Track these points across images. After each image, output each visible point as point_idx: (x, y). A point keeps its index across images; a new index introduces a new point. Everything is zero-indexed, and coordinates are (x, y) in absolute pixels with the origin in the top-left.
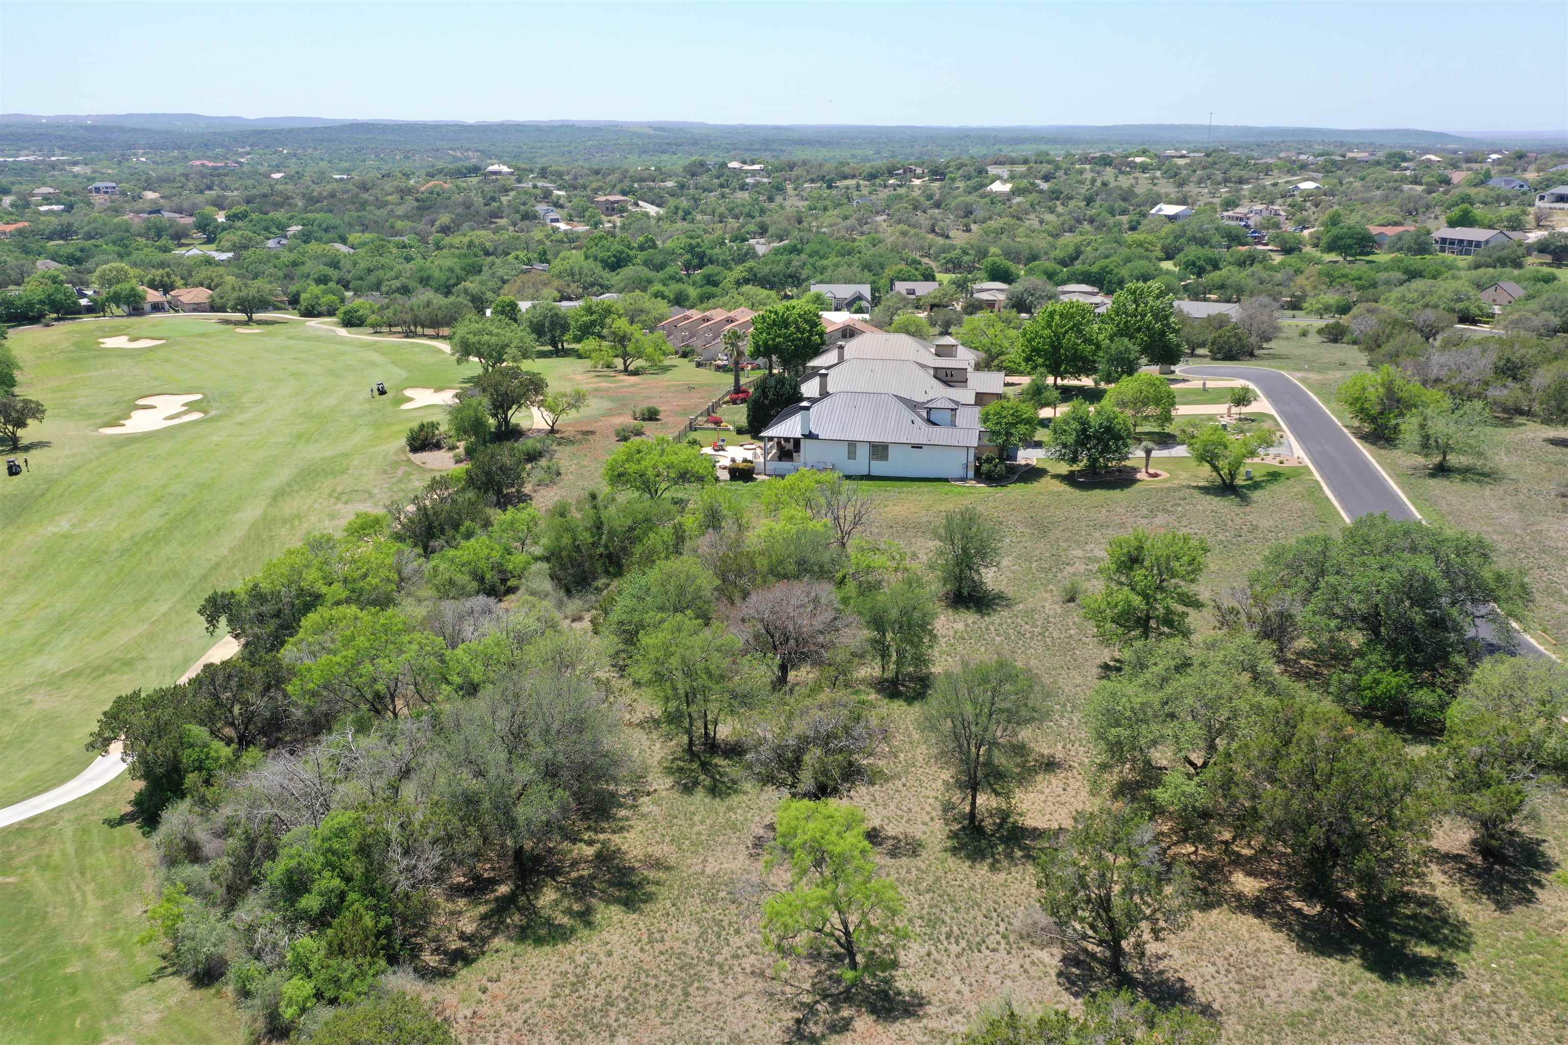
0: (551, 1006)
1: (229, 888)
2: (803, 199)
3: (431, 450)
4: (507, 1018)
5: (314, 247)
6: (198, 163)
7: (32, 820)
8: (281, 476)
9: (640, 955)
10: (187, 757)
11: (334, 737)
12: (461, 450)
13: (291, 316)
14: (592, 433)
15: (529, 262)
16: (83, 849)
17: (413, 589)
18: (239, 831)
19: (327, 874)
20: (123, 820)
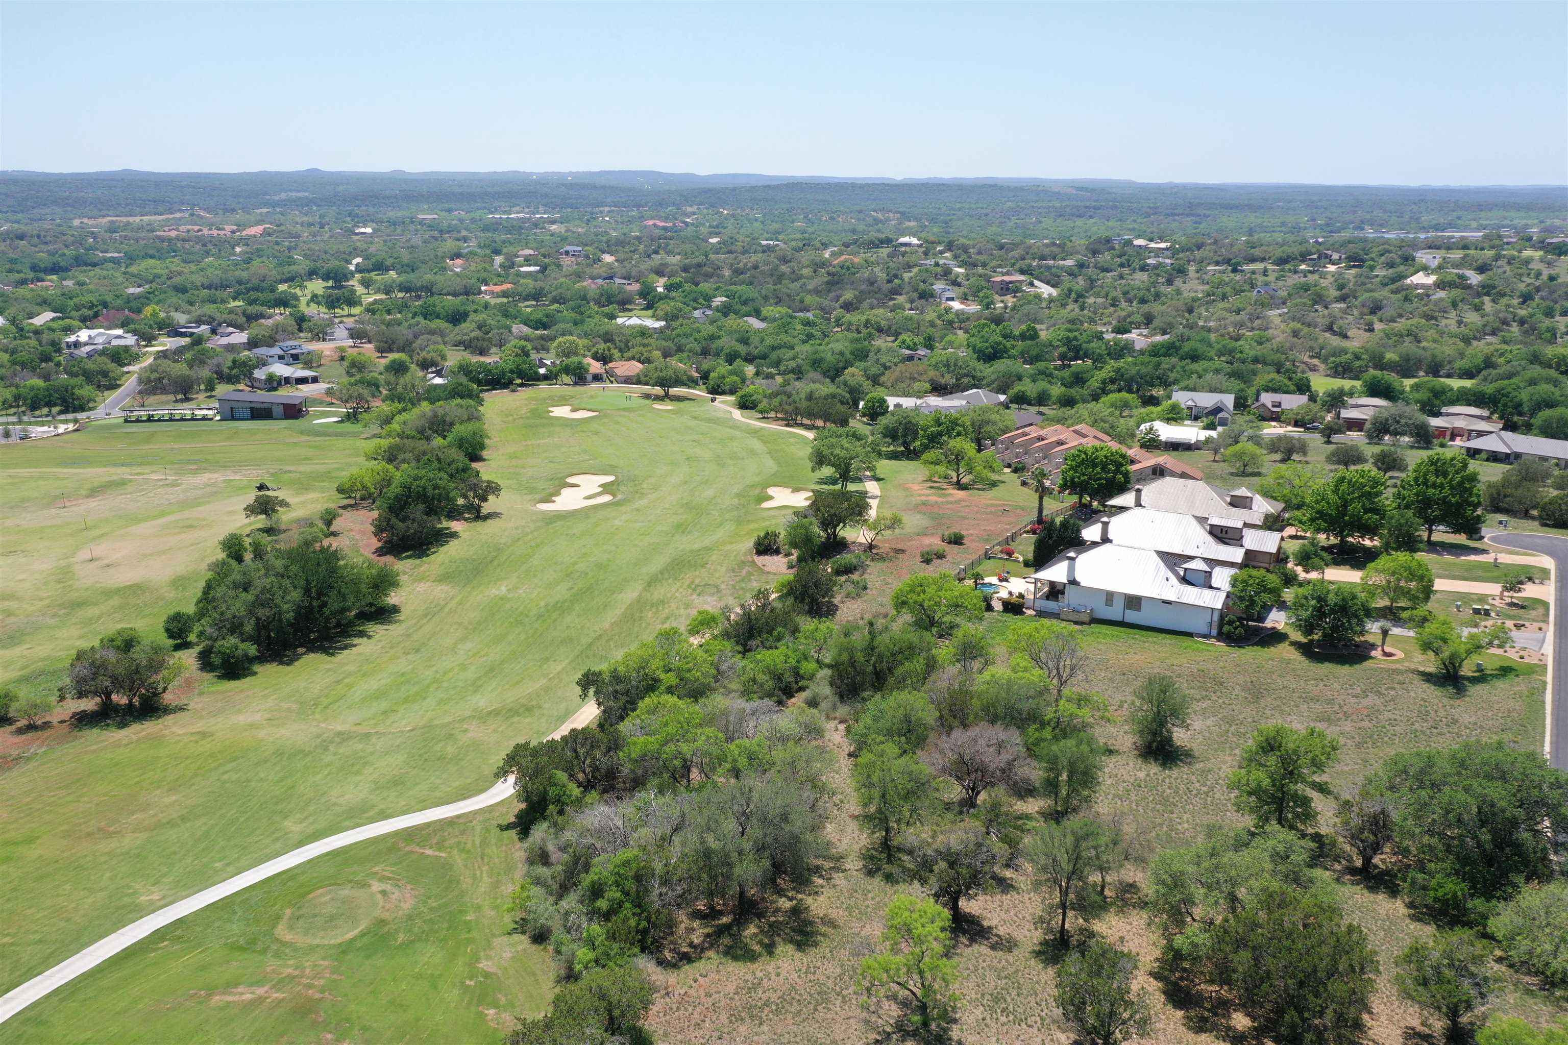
0: (731, 999)
1: (561, 886)
2: (1203, 282)
3: (771, 554)
4: (703, 1000)
5: (731, 322)
6: (651, 223)
7: (458, 817)
8: (658, 563)
9: (797, 980)
10: (552, 792)
11: (643, 794)
12: (794, 558)
13: (700, 392)
14: (902, 551)
15: (914, 348)
16: (485, 843)
17: (726, 682)
18: (571, 850)
19: (614, 888)
20: (508, 827)
